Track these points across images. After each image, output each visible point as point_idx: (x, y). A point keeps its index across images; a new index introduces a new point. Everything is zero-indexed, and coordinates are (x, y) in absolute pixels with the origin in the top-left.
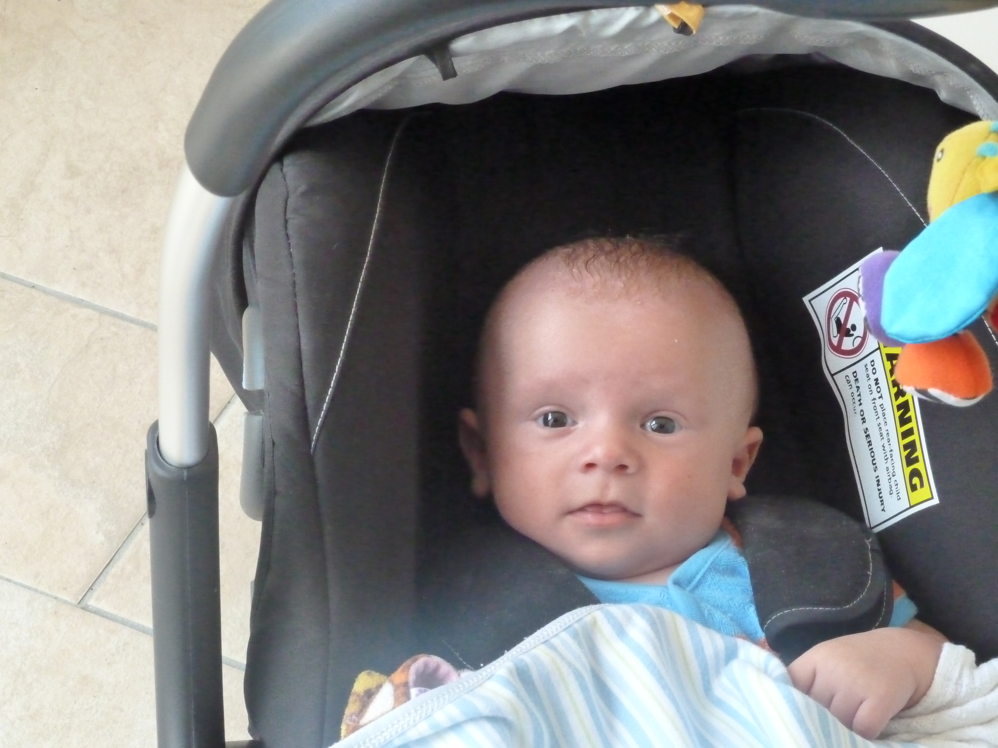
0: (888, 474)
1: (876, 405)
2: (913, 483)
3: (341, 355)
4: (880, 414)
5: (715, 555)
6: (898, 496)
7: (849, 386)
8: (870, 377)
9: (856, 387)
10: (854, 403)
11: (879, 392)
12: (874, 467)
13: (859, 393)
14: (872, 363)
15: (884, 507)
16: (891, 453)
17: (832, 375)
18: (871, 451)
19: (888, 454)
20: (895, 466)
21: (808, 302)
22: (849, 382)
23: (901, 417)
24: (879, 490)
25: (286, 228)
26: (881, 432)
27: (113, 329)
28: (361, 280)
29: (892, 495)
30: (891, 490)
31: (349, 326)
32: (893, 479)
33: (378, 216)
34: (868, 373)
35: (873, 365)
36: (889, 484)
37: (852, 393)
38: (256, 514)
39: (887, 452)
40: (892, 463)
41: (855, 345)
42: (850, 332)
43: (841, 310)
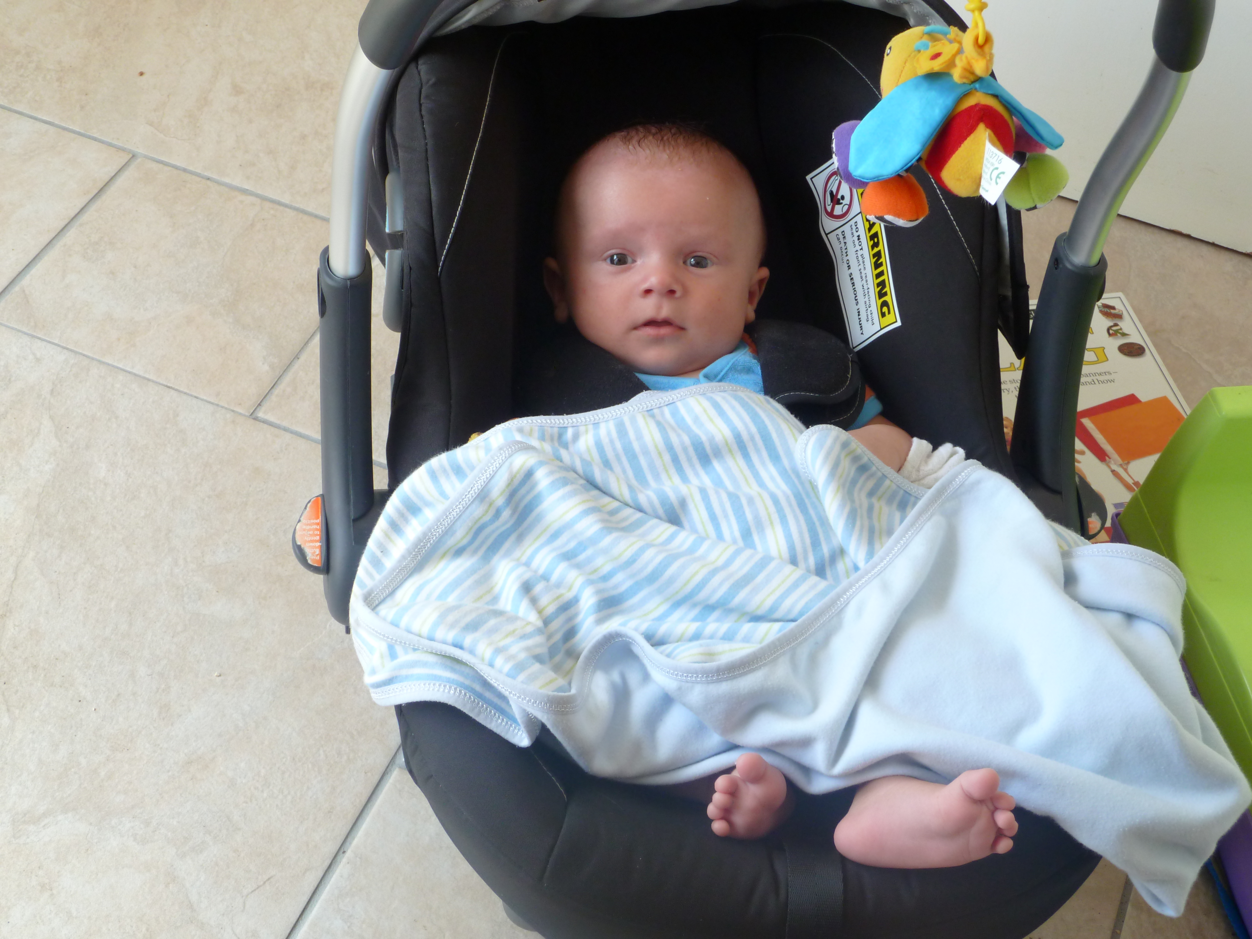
0: (866, 307)
1: (858, 255)
2: (883, 311)
3: (461, 204)
4: (861, 262)
5: (735, 359)
6: (873, 322)
7: (839, 242)
8: (854, 234)
9: (844, 243)
10: (842, 255)
11: (860, 245)
12: (856, 302)
13: (846, 247)
14: (856, 224)
15: (863, 332)
16: (868, 290)
17: (827, 235)
18: (854, 290)
19: (866, 291)
20: (870, 300)
21: (810, 179)
22: (838, 239)
23: (876, 263)
25: (421, 110)
26: (862, 275)
27: (272, 212)
28: (476, 149)
29: (868, 322)
30: (868, 318)
31: (467, 183)
32: (869, 310)
33: (488, 104)
34: (853, 231)
35: (856, 226)
36: (866, 314)
37: (841, 247)
38: (395, 327)
39: (865, 289)
40: (869, 298)
41: (843, 211)
42: (840, 201)
43: (834, 185)
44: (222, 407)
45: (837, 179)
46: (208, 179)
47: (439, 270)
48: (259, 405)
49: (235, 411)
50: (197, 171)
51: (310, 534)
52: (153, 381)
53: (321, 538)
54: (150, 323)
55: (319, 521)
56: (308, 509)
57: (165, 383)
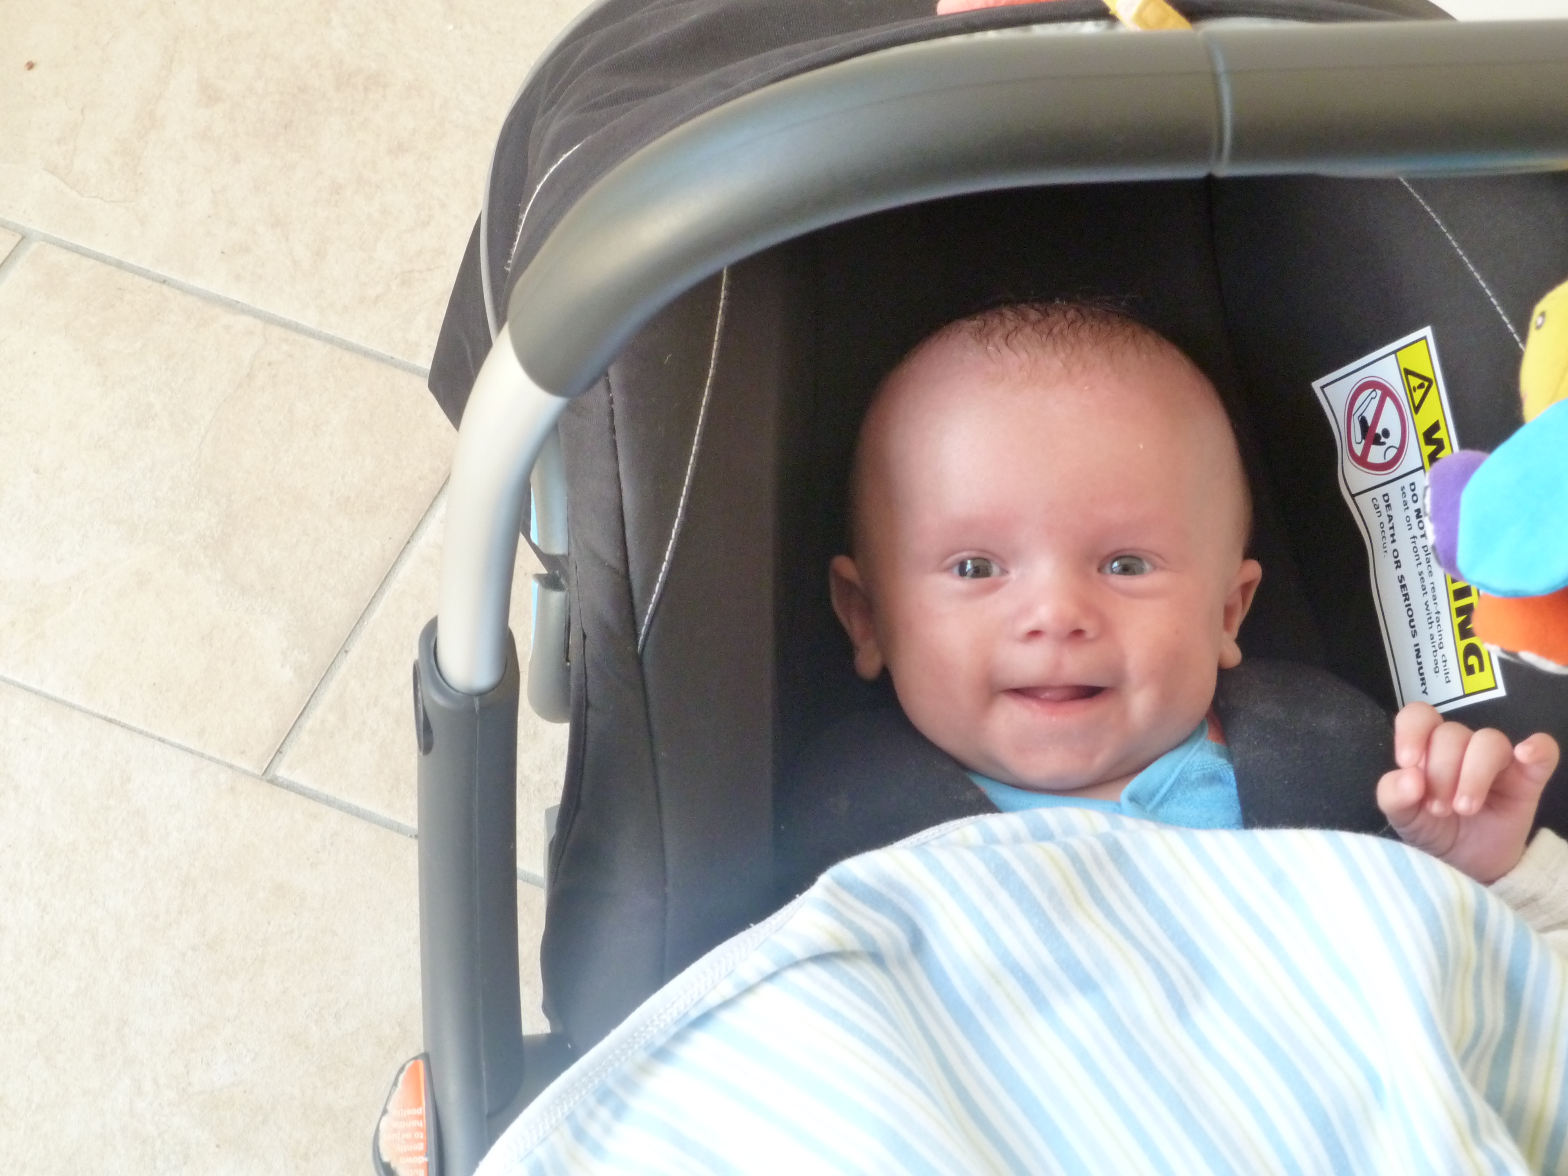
0: (1433, 644)
1: (1417, 546)
2: (1470, 663)
3: (679, 515)
4: (1423, 560)
5: (1186, 760)
6: (1447, 679)
7: (1378, 512)
8: (1408, 505)
9: (1387, 516)
10: (1384, 537)
11: (1422, 528)
12: (1412, 631)
13: (1391, 525)
14: (1413, 487)
15: (1426, 689)
16: (1437, 615)
17: (1353, 496)
18: (1408, 608)
20: (1443, 635)
21: (1320, 388)
22: (1377, 507)
24: (1419, 663)
26: (1424, 584)
27: (285, 347)
28: (704, 403)
29: (1437, 674)
30: (1437, 667)
31: (689, 472)
32: (1440, 653)
34: (1405, 499)
35: (1413, 490)
36: (1434, 658)
37: (1382, 523)
38: (552, 715)
39: (1432, 613)
40: (1439, 630)
41: (1386, 458)
42: (1380, 438)
43: (1367, 406)
44: (211, 759)
45: (1374, 396)
46: (165, 282)
47: (640, 641)
48: (278, 753)
49: (233, 766)
50: (142, 266)
51: (406, 1140)
52: (80, 710)
53: (427, 1147)
54: (70, 588)
55: (421, 1111)
56: (400, 1085)
57: (103, 713)
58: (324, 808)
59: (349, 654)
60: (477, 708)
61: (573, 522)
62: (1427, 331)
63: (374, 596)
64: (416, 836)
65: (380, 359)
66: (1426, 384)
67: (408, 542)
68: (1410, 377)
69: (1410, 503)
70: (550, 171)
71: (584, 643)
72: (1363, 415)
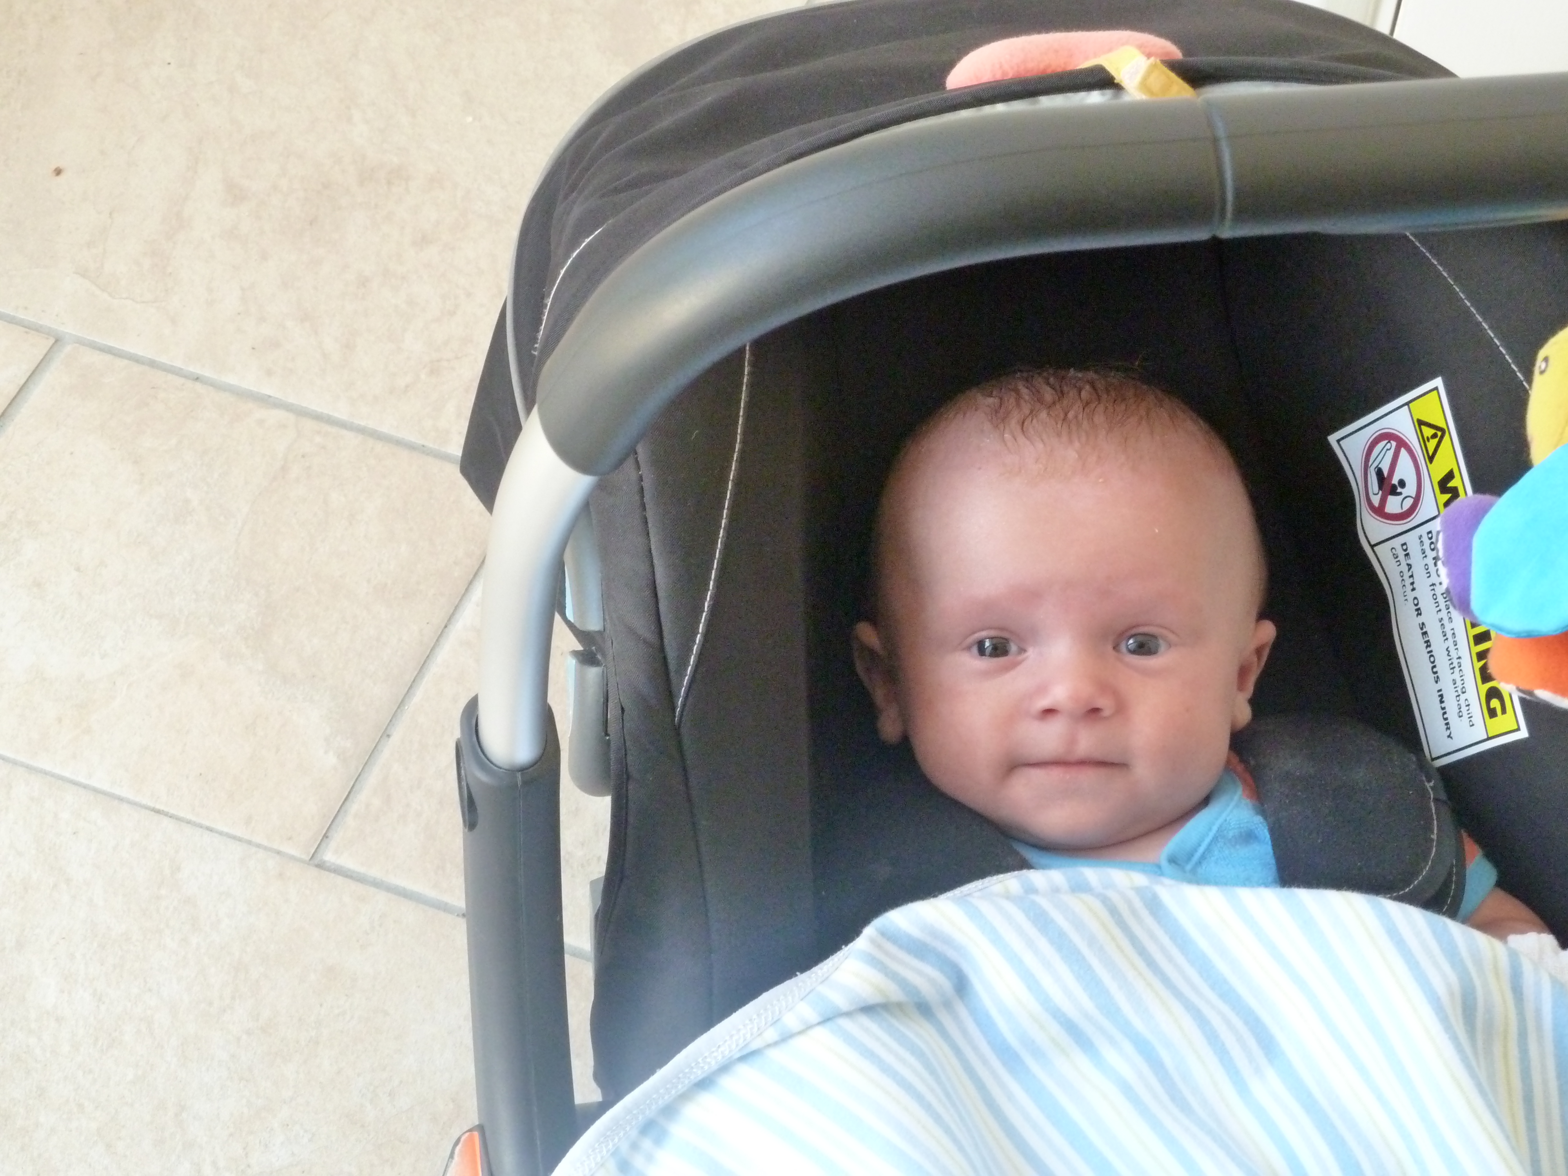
0: (1456, 689)
1: (1436, 593)
2: (1492, 706)
3: (711, 588)
4: (1442, 606)
5: (1222, 818)
6: (1471, 720)
7: (1397, 562)
8: (1426, 553)
9: (1406, 565)
10: (1404, 586)
12: (1435, 677)
13: (1410, 573)
14: (1430, 535)
15: (1450, 733)
16: (1458, 660)
17: (1372, 547)
18: (1429, 654)
20: (1465, 680)
21: (1336, 442)
22: (1396, 556)
24: (1443, 709)
26: (1444, 630)
27: (318, 439)
28: (731, 477)
29: (1461, 718)
30: (1460, 711)
31: (719, 545)
32: (1463, 697)
34: (1423, 547)
35: (1430, 538)
36: (1457, 703)
37: (1401, 572)
38: (594, 790)
39: (1453, 658)
40: (1461, 675)
41: (1403, 508)
42: (1397, 489)
43: (1383, 458)
44: (258, 846)
45: (1389, 448)
46: (197, 379)
47: (677, 714)
48: (325, 838)
49: (281, 851)
50: (174, 364)
54: (114, 683)
56: (456, 1157)
57: (151, 804)
58: (372, 890)
59: (391, 739)
60: (519, 783)
61: (607, 597)
62: (1438, 382)
63: (414, 680)
64: (464, 915)
65: (411, 447)
66: (1439, 434)
67: (446, 627)
68: (1423, 427)
69: (1428, 552)
70: (573, 255)
71: (622, 716)
72: (1379, 466)
